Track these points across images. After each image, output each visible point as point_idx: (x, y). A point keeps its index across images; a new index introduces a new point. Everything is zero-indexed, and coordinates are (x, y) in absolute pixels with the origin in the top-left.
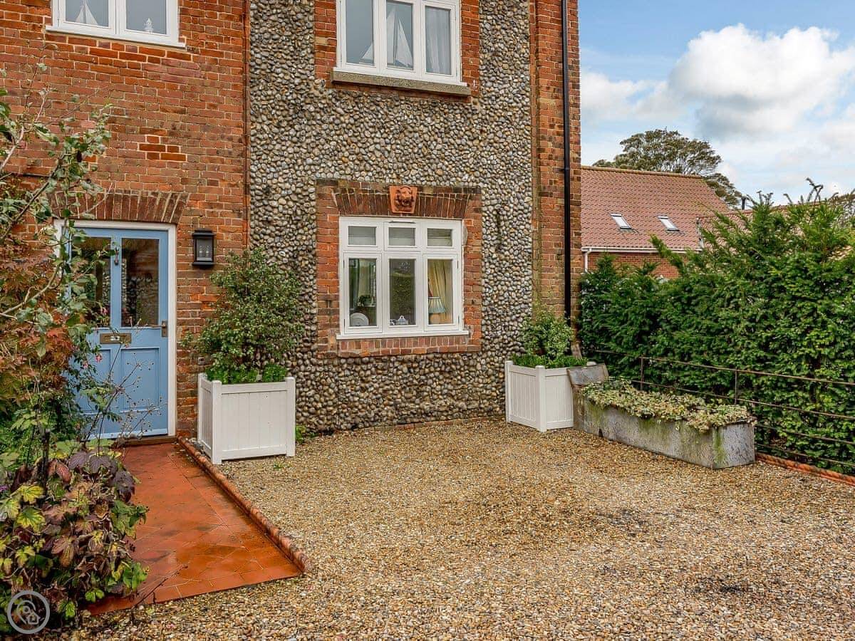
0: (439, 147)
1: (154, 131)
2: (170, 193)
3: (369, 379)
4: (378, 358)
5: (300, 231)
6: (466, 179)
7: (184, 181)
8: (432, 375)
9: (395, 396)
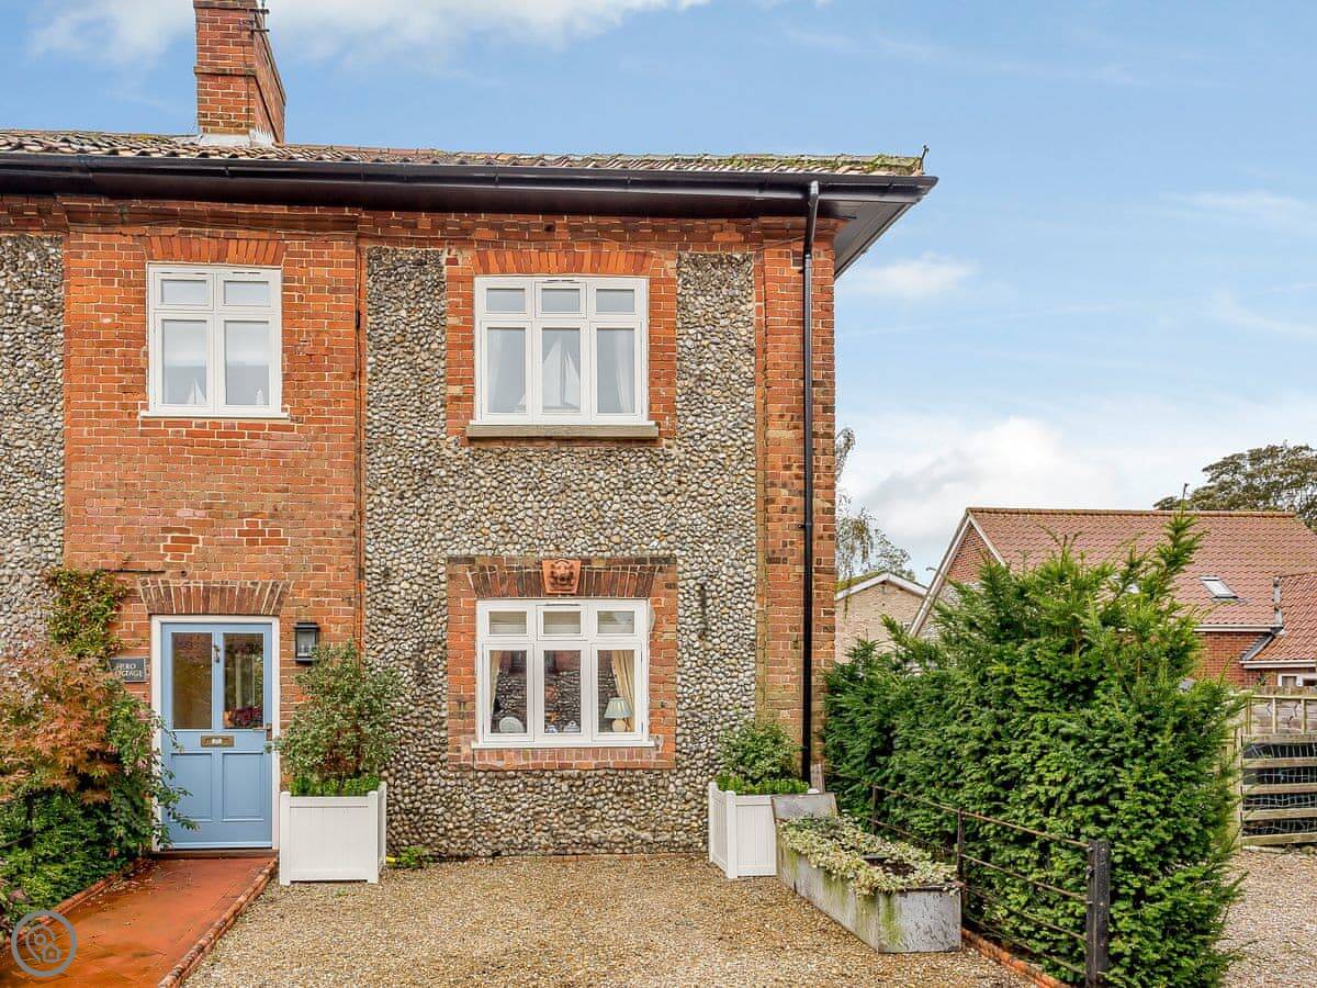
0: (615, 507)
1: (253, 515)
2: (272, 581)
3: (516, 797)
4: (528, 773)
5: (427, 620)
6: (655, 547)
7: (287, 568)
8: (603, 796)
9: (550, 821)
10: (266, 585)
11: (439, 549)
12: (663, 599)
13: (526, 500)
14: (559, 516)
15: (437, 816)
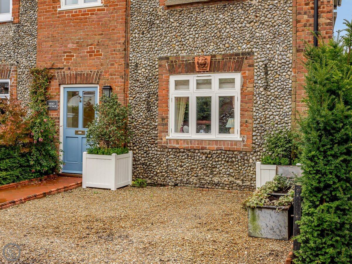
1: (91, 45)
2: (97, 70)
4: (189, 150)
5: (151, 84)
7: (102, 65)
10: (95, 72)
11: (156, 54)
12: (247, 72)
13: (190, 31)
14: (203, 37)
15: (154, 167)
